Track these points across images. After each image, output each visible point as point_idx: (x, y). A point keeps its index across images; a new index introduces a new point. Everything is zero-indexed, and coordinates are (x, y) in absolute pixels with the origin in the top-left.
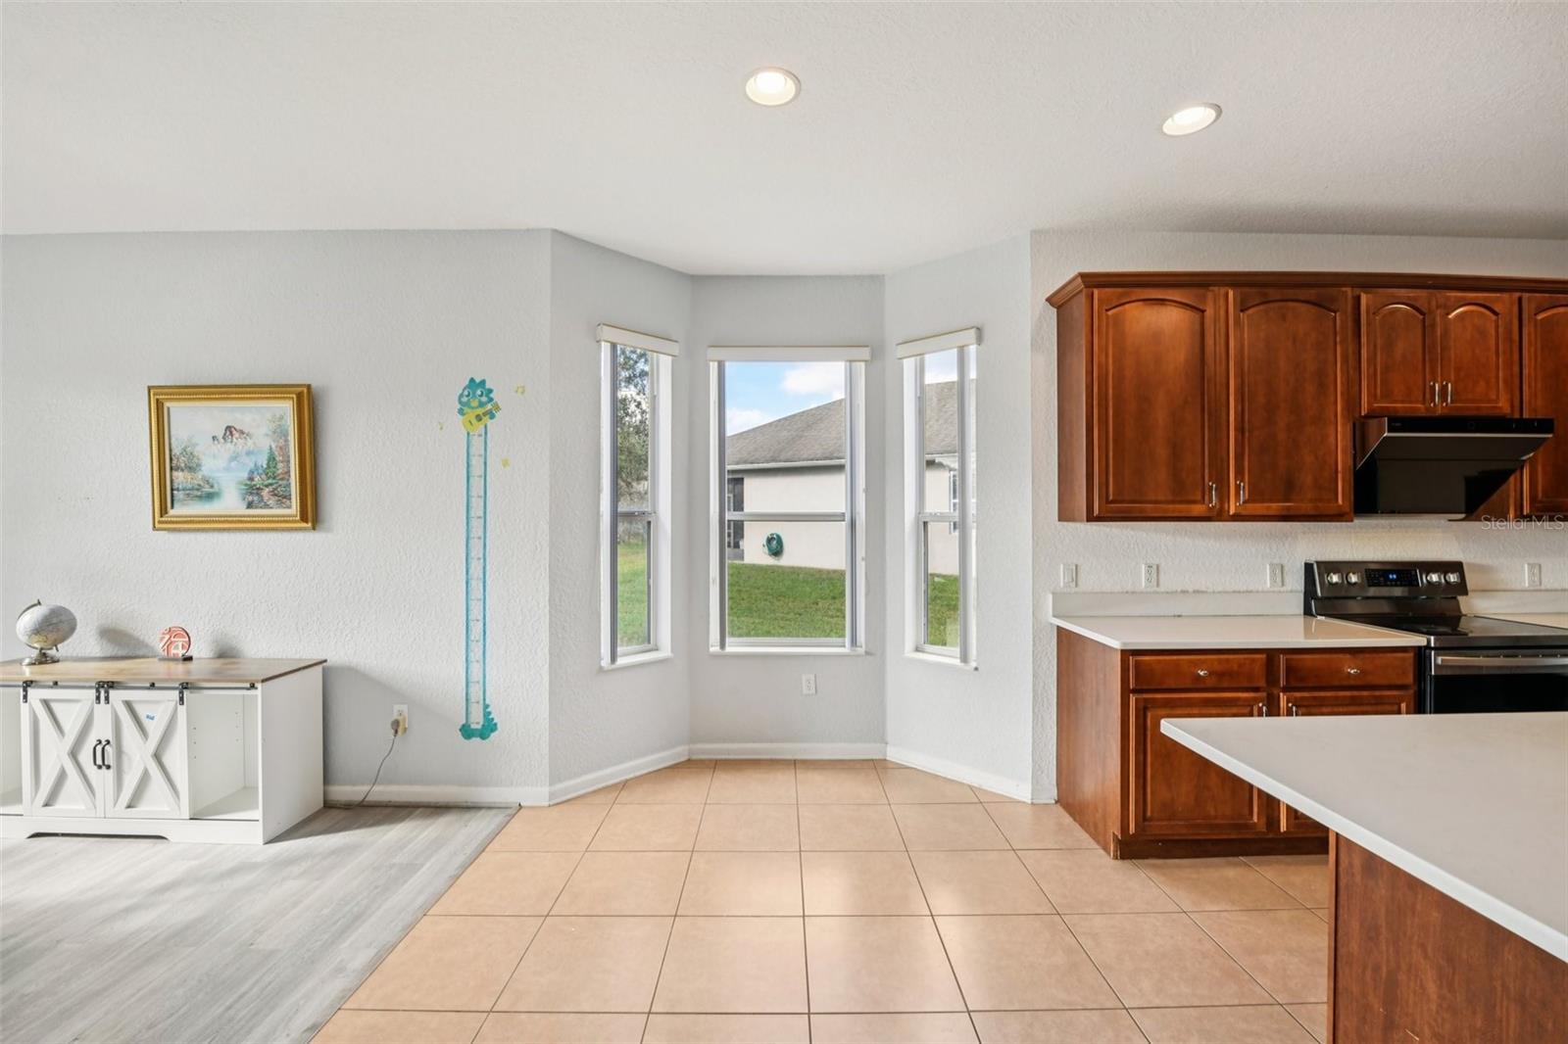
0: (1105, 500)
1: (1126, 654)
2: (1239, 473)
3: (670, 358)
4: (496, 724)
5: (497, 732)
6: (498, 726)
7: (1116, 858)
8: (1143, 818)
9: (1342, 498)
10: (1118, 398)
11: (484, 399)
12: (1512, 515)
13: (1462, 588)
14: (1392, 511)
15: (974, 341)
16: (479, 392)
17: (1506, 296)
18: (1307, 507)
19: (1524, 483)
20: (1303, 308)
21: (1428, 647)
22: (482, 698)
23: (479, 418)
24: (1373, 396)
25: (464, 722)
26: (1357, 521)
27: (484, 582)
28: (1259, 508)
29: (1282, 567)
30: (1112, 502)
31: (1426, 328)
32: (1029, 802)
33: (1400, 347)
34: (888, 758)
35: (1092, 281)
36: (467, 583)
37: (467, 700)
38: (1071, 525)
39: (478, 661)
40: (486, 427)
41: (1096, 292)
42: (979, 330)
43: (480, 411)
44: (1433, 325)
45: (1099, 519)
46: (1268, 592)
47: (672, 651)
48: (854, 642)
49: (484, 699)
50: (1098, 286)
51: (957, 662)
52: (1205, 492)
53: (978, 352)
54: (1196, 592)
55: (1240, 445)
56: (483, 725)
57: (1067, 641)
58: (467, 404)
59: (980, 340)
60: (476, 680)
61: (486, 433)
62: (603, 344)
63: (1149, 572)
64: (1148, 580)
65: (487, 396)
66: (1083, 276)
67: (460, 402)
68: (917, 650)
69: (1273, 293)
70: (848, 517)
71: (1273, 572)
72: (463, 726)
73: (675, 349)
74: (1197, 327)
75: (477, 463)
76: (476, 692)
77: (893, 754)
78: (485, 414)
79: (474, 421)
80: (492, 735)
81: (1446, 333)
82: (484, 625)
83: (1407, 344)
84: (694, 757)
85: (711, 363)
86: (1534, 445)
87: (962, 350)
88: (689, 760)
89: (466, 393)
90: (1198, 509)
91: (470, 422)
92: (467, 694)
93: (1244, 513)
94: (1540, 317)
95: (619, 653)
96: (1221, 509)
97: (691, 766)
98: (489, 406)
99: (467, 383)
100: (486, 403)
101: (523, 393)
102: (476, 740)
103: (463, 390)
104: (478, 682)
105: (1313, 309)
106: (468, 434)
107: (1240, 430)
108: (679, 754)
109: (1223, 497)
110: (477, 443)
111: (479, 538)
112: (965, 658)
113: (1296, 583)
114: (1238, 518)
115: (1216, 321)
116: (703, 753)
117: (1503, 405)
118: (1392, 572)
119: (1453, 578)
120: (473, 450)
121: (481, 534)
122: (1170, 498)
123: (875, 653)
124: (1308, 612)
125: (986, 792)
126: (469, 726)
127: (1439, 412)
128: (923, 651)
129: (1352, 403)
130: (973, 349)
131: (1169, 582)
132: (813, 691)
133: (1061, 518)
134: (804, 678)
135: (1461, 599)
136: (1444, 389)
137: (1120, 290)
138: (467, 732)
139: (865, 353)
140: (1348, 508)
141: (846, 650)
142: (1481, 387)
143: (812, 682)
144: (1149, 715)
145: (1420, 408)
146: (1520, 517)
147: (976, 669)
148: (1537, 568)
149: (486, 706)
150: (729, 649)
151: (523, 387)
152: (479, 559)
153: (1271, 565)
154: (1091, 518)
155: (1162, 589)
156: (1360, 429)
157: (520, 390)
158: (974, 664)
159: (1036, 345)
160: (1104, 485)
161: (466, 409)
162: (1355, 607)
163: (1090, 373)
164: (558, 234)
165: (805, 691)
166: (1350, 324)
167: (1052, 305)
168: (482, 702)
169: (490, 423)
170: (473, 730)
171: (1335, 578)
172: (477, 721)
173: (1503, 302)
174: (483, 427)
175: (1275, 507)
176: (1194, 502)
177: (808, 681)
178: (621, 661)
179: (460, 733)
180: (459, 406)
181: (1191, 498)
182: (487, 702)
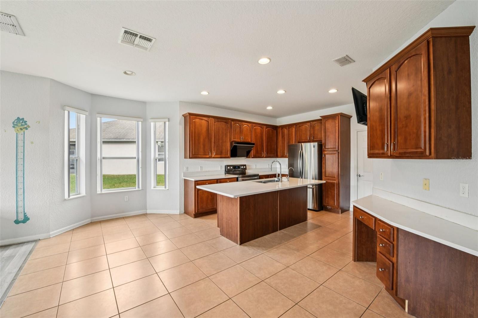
0: (192, 155)
1: (195, 181)
2: (214, 150)
3: (85, 116)
4: (29, 218)
5: (29, 220)
6: (30, 218)
7: (194, 218)
8: (198, 209)
9: (229, 155)
10: (195, 136)
11: (23, 124)
12: (251, 157)
13: (246, 169)
14: (238, 157)
15: (168, 121)
16: (21, 122)
17: (250, 124)
18: (224, 156)
19: (252, 153)
20: (223, 123)
21: (238, 177)
22: (23, 211)
23: (21, 129)
24: (233, 139)
25: (16, 219)
26: (231, 158)
27: (24, 178)
28: (217, 156)
29: (222, 166)
30: (194, 155)
31: (240, 128)
32: (179, 214)
33: (237, 131)
34: (147, 213)
35: (190, 114)
36: (16, 178)
37: (17, 213)
38: (187, 159)
39: (21, 201)
40: (24, 132)
41: (191, 116)
42: (169, 119)
43: (22, 127)
44: (241, 128)
45: (191, 158)
46: (220, 171)
47: (86, 194)
48: (139, 187)
49: (24, 212)
50: (191, 115)
51: (164, 189)
52: (209, 153)
53: (168, 124)
54: (208, 171)
55: (214, 145)
56: (24, 219)
57: (186, 181)
58: (17, 125)
59: (169, 121)
60: (21, 206)
61: (24, 134)
62: (66, 111)
63: (200, 168)
64: (200, 169)
65: (24, 123)
66: (189, 113)
67: (13, 124)
68: (154, 188)
69: (219, 120)
70: (137, 158)
71: (220, 167)
72: (16, 220)
73: (87, 113)
74: (208, 125)
75: (20, 143)
76: (20, 210)
77: (149, 212)
78: (24, 128)
79: (19, 130)
80: (28, 221)
81: (243, 128)
82: (24, 190)
83: (238, 130)
84: (93, 221)
85: (98, 118)
86: (253, 147)
87: (165, 123)
88: (91, 222)
89: (16, 121)
90: (208, 156)
91: (18, 130)
92: (17, 211)
93: (215, 157)
94: (254, 128)
95: (70, 195)
96: (211, 156)
97: (92, 223)
98: (26, 126)
99: (16, 118)
100: (24, 125)
101: (39, 123)
102: (21, 224)
103: (15, 121)
104: (22, 207)
105: (225, 124)
106: (17, 134)
107: (214, 143)
108: (88, 221)
109: (212, 154)
110: (20, 137)
111: (22, 164)
112: (165, 188)
113: (224, 169)
114: (214, 158)
115: (211, 123)
116: (95, 220)
117: (249, 141)
118: (237, 166)
119: (245, 167)
120: (19, 139)
121: (22, 163)
122: (203, 154)
123: (144, 189)
124: (225, 174)
125: (170, 214)
126: (18, 220)
127: (242, 141)
128: (156, 188)
129: (230, 139)
130: (167, 123)
131: (204, 170)
132: (128, 200)
133: (185, 158)
134: (125, 197)
135: (246, 170)
136: (242, 137)
137: (195, 116)
138: (17, 222)
139: (142, 120)
140: (230, 156)
141: (137, 189)
142: (247, 137)
143: (128, 198)
144: (199, 191)
145: (239, 140)
146: (252, 158)
147: (168, 189)
148: (256, 165)
149: (25, 213)
150: (103, 192)
151: (39, 122)
152: (21, 171)
153: (220, 166)
154: (190, 158)
155: (203, 171)
156: (231, 143)
157: (38, 122)
158: (167, 189)
159: (180, 124)
160: (192, 152)
161: (16, 126)
162: (231, 172)
163: (190, 131)
164: (52, 80)
165: (126, 200)
166: (230, 126)
167: (183, 116)
168: (23, 212)
169: (26, 131)
170: (19, 221)
171: (229, 168)
172: (21, 217)
173: (250, 125)
174: (23, 132)
175: (219, 156)
176: (207, 155)
177: (126, 198)
178: (71, 197)
179: (14, 223)
180: (13, 125)
181: (207, 154)
182: (25, 212)
